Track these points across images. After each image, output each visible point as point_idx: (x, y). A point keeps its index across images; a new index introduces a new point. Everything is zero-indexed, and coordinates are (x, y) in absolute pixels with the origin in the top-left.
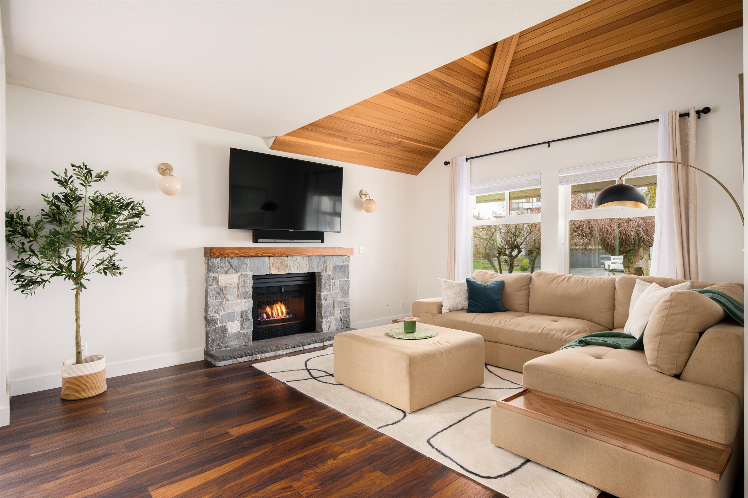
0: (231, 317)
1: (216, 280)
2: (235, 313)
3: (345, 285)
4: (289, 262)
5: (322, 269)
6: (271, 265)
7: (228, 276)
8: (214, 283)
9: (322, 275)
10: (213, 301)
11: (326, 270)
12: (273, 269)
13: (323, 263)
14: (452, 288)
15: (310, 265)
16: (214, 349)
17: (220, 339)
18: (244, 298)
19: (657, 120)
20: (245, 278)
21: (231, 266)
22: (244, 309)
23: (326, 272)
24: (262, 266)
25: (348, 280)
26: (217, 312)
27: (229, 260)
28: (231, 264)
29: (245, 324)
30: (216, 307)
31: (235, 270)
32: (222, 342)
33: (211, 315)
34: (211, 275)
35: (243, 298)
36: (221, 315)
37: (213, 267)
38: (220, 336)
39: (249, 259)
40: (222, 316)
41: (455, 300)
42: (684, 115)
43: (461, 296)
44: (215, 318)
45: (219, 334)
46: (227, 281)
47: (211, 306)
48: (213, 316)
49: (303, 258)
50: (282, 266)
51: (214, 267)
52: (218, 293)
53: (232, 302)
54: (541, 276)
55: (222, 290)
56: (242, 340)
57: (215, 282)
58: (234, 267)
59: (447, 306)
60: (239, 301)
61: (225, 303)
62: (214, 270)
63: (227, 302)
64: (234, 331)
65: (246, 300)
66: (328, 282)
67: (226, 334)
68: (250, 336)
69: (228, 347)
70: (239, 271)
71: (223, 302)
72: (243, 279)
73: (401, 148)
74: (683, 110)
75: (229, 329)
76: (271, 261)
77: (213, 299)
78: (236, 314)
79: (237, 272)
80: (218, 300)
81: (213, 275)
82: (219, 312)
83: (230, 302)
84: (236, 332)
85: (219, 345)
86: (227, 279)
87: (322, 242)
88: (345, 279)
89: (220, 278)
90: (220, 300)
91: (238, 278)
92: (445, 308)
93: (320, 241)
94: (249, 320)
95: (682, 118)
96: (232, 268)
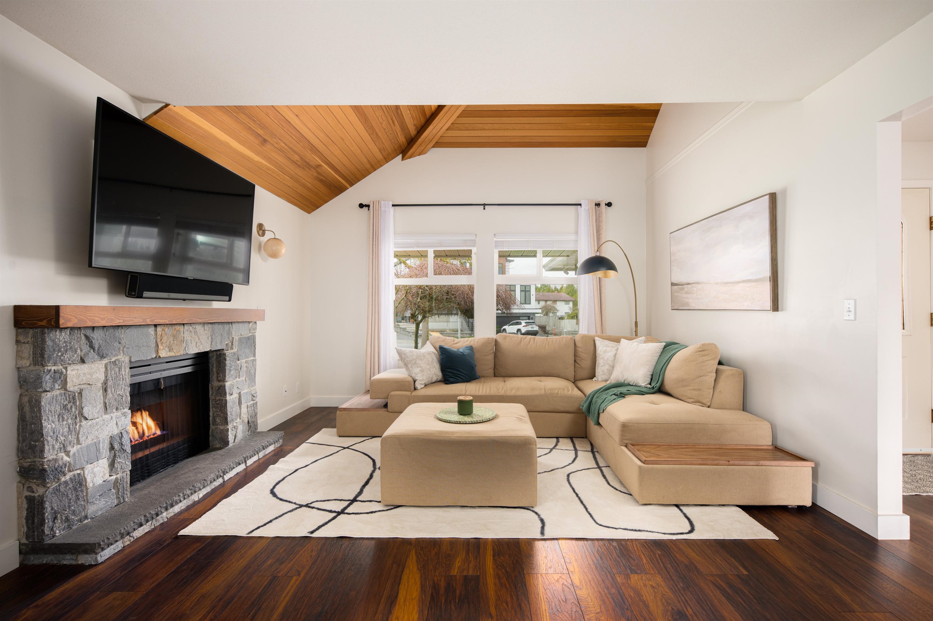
0: (92, 454)
1: (60, 378)
2: (101, 442)
3: (251, 368)
4: (186, 333)
5: (227, 345)
6: (159, 340)
7: (84, 368)
8: (57, 386)
9: (227, 353)
10: (54, 426)
11: (232, 344)
12: (162, 348)
13: (228, 334)
15: (212, 338)
16: (58, 532)
17: (69, 507)
18: (117, 409)
20: (117, 370)
21: (92, 347)
22: (115, 432)
23: (232, 348)
24: (145, 344)
25: (254, 358)
26: (64, 449)
27: (88, 334)
28: (87, 341)
29: (119, 461)
30: (62, 438)
31: (98, 354)
32: (74, 511)
33: (51, 458)
34: (49, 368)
35: (114, 410)
36: (71, 454)
37: (54, 350)
38: (70, 499)
39: (123, 330)
40: (74, 454)
41: (430, 371)
43: (434, 367)
44: (61, 463)
45: (67, 495)
46: (84, 378)
47: (49, 438)
48: (56, 460)
49: (204, 327)
50: (175, 342)
51: (57, 349)
52: (65, 407)
53: (93, 421)
55: (74, 398)
56: (113, 495)
57: (59, 382)
58: (96, 347)
60: (107, 417)
61: (80, 426)
62: (57, 356)
63: (84, 423)
64: (99, 481)
65: (119, 414)
66: (233, 364)
67: (82, 491)
68: (127, 482)
69: (86, 517)
70: (107, 355)
71: (76, 425)
72: (113, 372)
73: (315, 174)
74: (597, 200)
75: (89, 480)
76: (158, 333)
77: (53, 422)
78: (101, 445)
79: (102, 357)
80: (65, 423)
81: (53, 368)
82: (69, 448)
83: (90, 423)
84: (101, 482)
85: (67, 520)
86: (84, 374)
87: (230, 300)
89: (68, 372)
90: (70, 421)
91: (104, 370)
92: (421, 382)
93: (227, 298)
94: (125, 451)
95: (596, 206)
96: (92, 351)
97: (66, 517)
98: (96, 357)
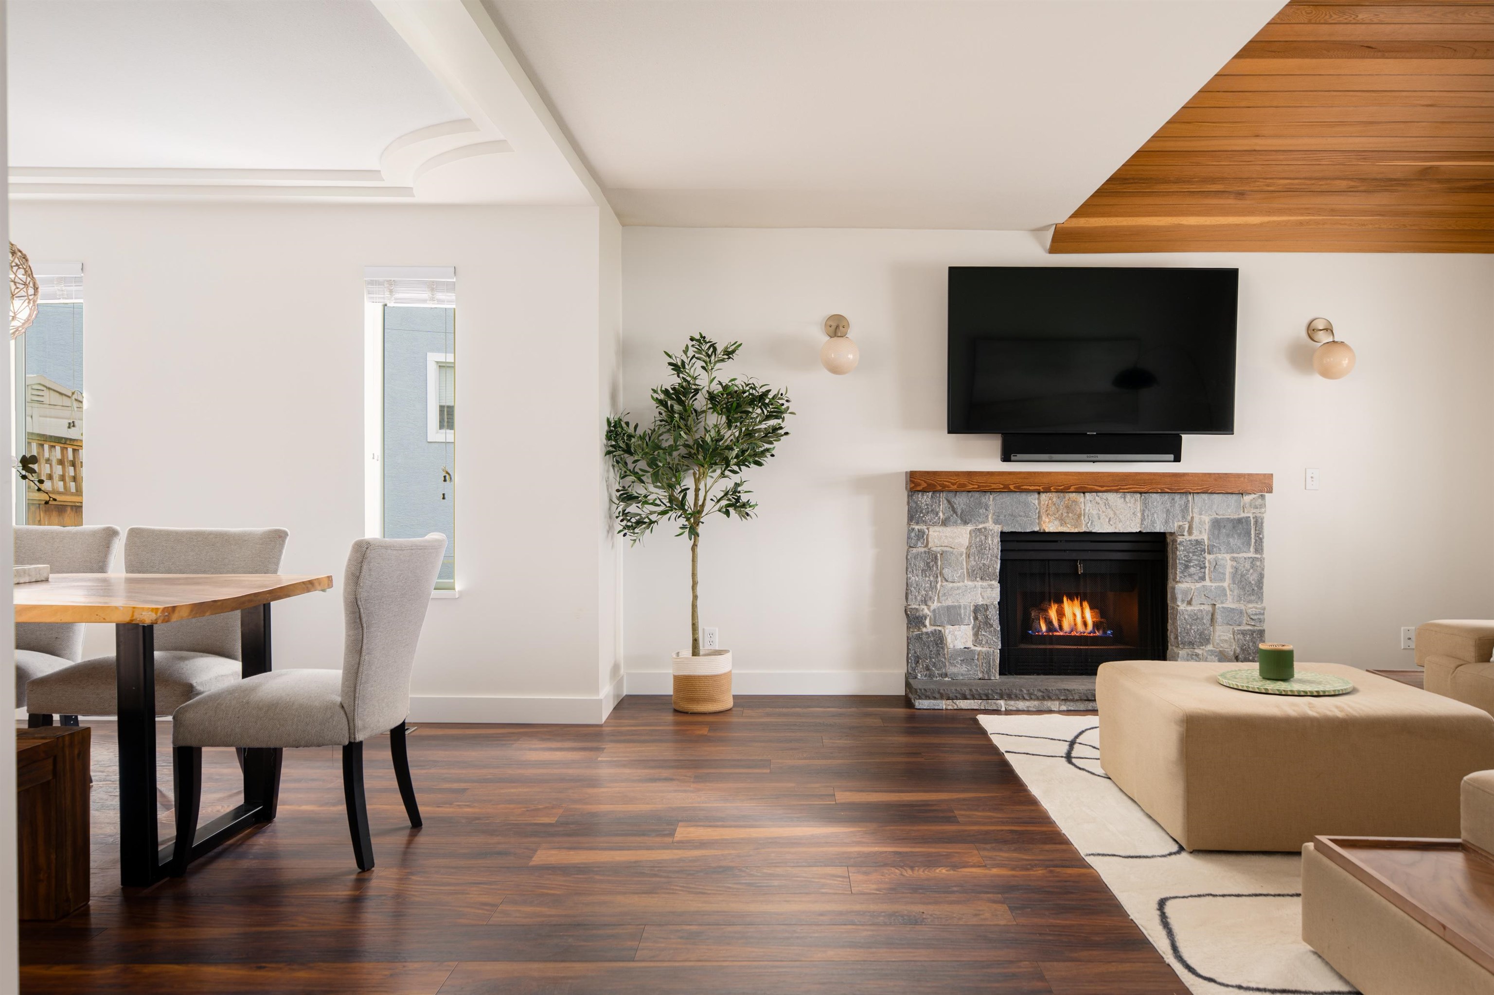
0: (953, 616)
1: (923, 537)
2: (962, 607)
3: (1248, 571)
4: (1089, 505)
5: (1180, 527)
6: (1043, 511)
7: (948, 531)
8: (919, 544)
9: (1180, 539)
10: (917, 579)
11: (1190, 527)
12: (1047, 520)
13: (1182, 511)
15: (1143, 515)
16: (919, 675)
17: (931, 658)
18: (983, 579)
20: (983, 538)
21: (955, 511)
22: (980, 602)
23: (1190, 533)
24: (1022, 514)
25: (1258, 556)
26: (925, 602)
27: (949, 498)
28: (953, 507)
29: (983, 633)
30: (924, 592)
31: (962, 519)
32: (935, 663)
33: (913, 607)
34: (913, 527)
35: (978, 579)
36: (932, 608)
37: (917, 511)
38: (931, 651)
39: (991, 497)
40: (934, 611)
44: (921, 614)
45: (928, 647)
46: (946, 541)
47: (913, 589)
48: (917, 609)
49: (1125, 498)
50: (1070, 515)
51: (919, 510)
52: (928, 564)
53: (954, 584)
55: (936, 557)
56: (976, 666)
57: (922, 541)
58: (959, 512)
60: (970, 584)
61: (941, 586)
62: (919, 516)
63: (945, 583)
64: (960, 645)
65: (985, 584)
66: (1195, 557)
67: (943, 648)
68: (994, 660)
69: (946, 675)
70: (971, 520)
71: (937, 583)
72: (978, 540)
73: (1439, 186)
75: (949, 640)
76: (1042, 503)
77: (917, 576)
78: (962, 611)
79: (965, 523)
80: (927, 579)
81: (917, 527)
82: (929, 603)
83: (951, 585)
84: (962, 647)
85: (928, 669)
86: (946, 536)
87: (1177, 459)
88: (1252, 554)
89: (930, 533)
90: (932, 578)
91: (969, 536)
93: (1171, 457)
94: (991, 626)
96: (955, 515)
97: (927, 666)
98: (959, 521)
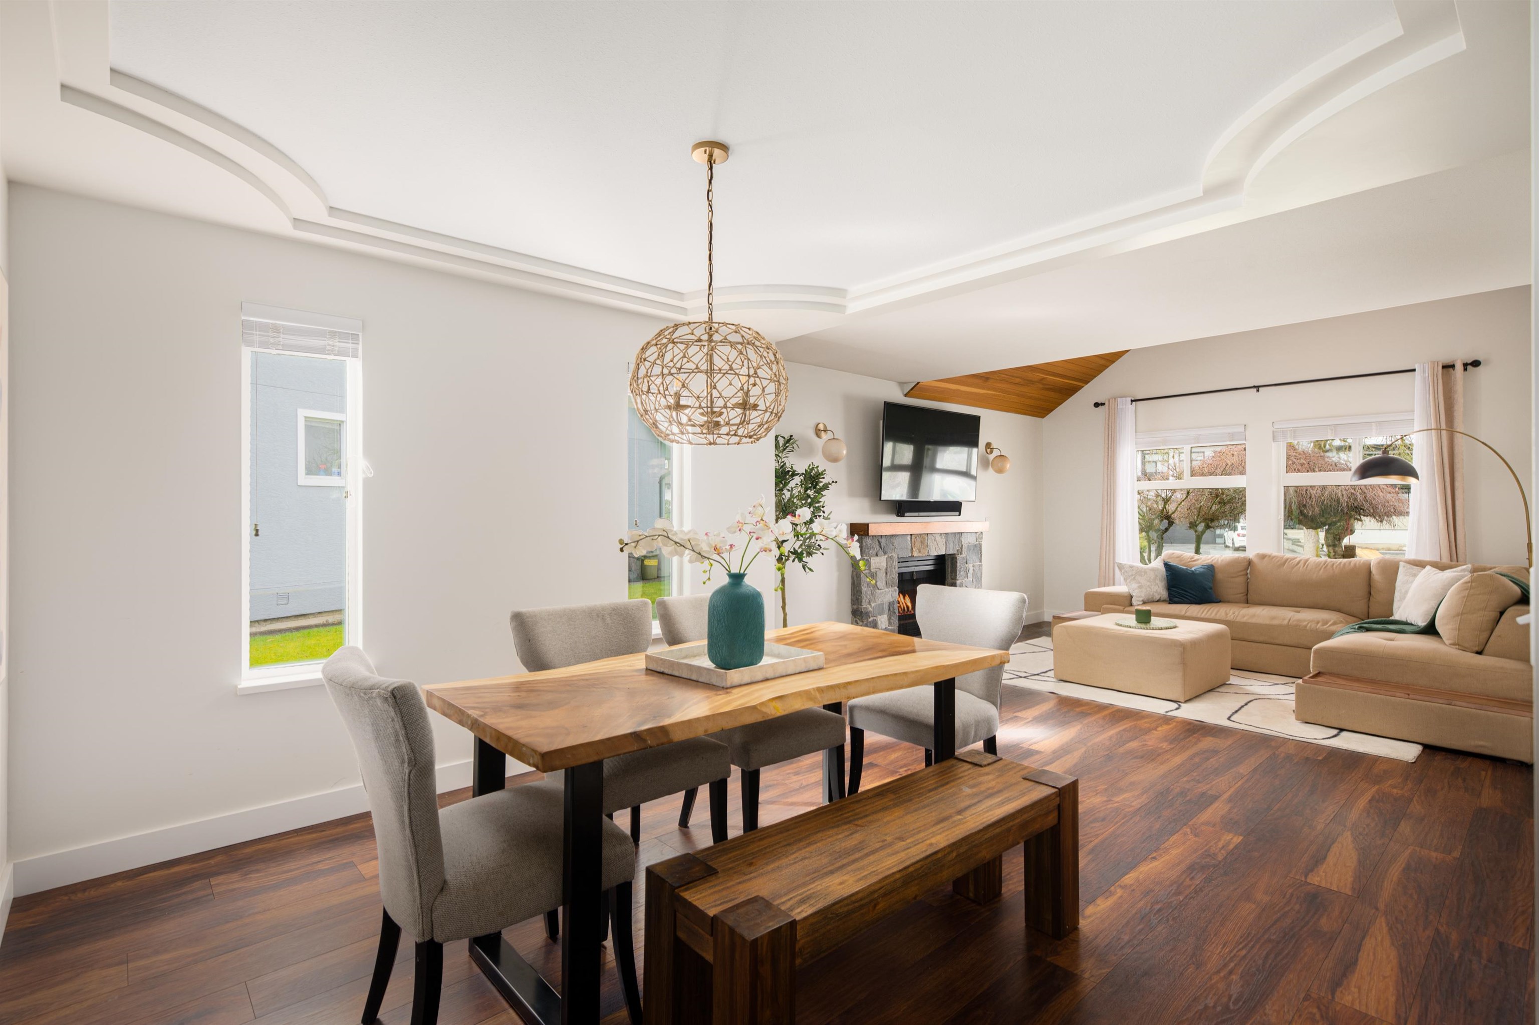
0: (881, 610)
2: (885, 604)
3: (978, 571)
4: (929, 540)
5: (958, 550)
6: (913, 545)
7: (878, 559)
9: (959, 557)
10: (866, 589)
11: (962, 550)
12: (914, 550)
13: (959, 542)
14: (1143, 574)
15: (946, 545)
18: (892, 586)
19: (1414, 370)
20: (892, 562)
21: (881, 547)
22: (891, 600)
23: (961, 554)
24: (905, 547)
26: (869, 603)
27: (879, 540)
28: (880, 544)
29: (893, 618)
30: (869, 597)
33: (865, 606)
35: (890, 586)
37: (866, 548)
39: (894, 538)
40: (873, 607)
41: (1150, 588)
42: (1448, 367)
43: (1157, 584)
44: (868, 610)
46: (878, 565)
47: (864, 596)
48: (866, 608)
49: (941, 536)
54: (1266, 559)
55: (873, 576)
58: (883, 547)
59: (1140, 597)
60: (887, 589)
62: (867, 551)
63: (877, 591)
64: (884, 627)
65: (893, 589)
66: (963, 566)
70: (887, 552)
71: (874, 591)
72: (890, 564)
73: (1041, 386)
74: (1447, 360)
75: (879, 624)
76: (913, 540)
77: (866, 587)
78: (885, 606)
79: (885, 553)
80: (870, 589)
81: (865, 558)
82: (871, 604)
83: (880, 591)
86: (878, 562)
87: (960, 515)
88: (979, 563)
89: (871, 561)
90: (872, 588)
91: (886, 561)
92: (1138, 599)
93: (958, 513)
94: (895, 613)
95: (1445, 370)
96: (881, 550)
98: (882, 553)
